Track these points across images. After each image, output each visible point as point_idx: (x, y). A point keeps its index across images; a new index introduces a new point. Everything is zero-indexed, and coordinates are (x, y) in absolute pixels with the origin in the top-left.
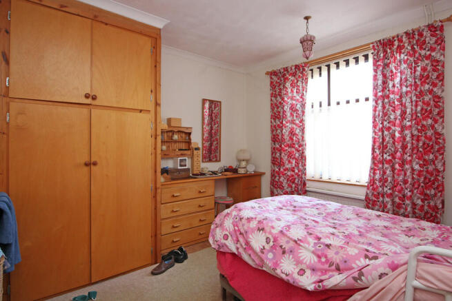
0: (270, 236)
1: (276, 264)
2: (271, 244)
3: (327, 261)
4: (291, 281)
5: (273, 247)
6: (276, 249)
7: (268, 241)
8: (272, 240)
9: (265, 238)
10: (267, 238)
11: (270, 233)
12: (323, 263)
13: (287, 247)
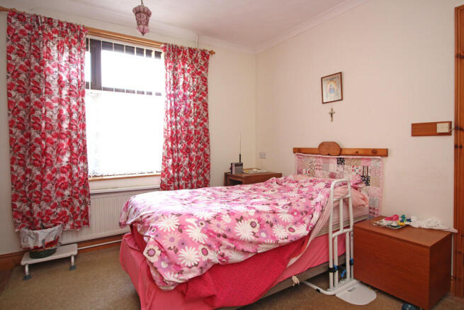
0: (253, 220)
1: (273, 238)
2: (258, 226)
3: (298, 213)
4: (293, 239)
5: (261, 227)
6: (264, 227)
7: (253, 225)
8: (257, 221)
9: (249, 224)
10: (251, 223)
11: (251, 217)
12: (297, 216)
13: (271, 219)
